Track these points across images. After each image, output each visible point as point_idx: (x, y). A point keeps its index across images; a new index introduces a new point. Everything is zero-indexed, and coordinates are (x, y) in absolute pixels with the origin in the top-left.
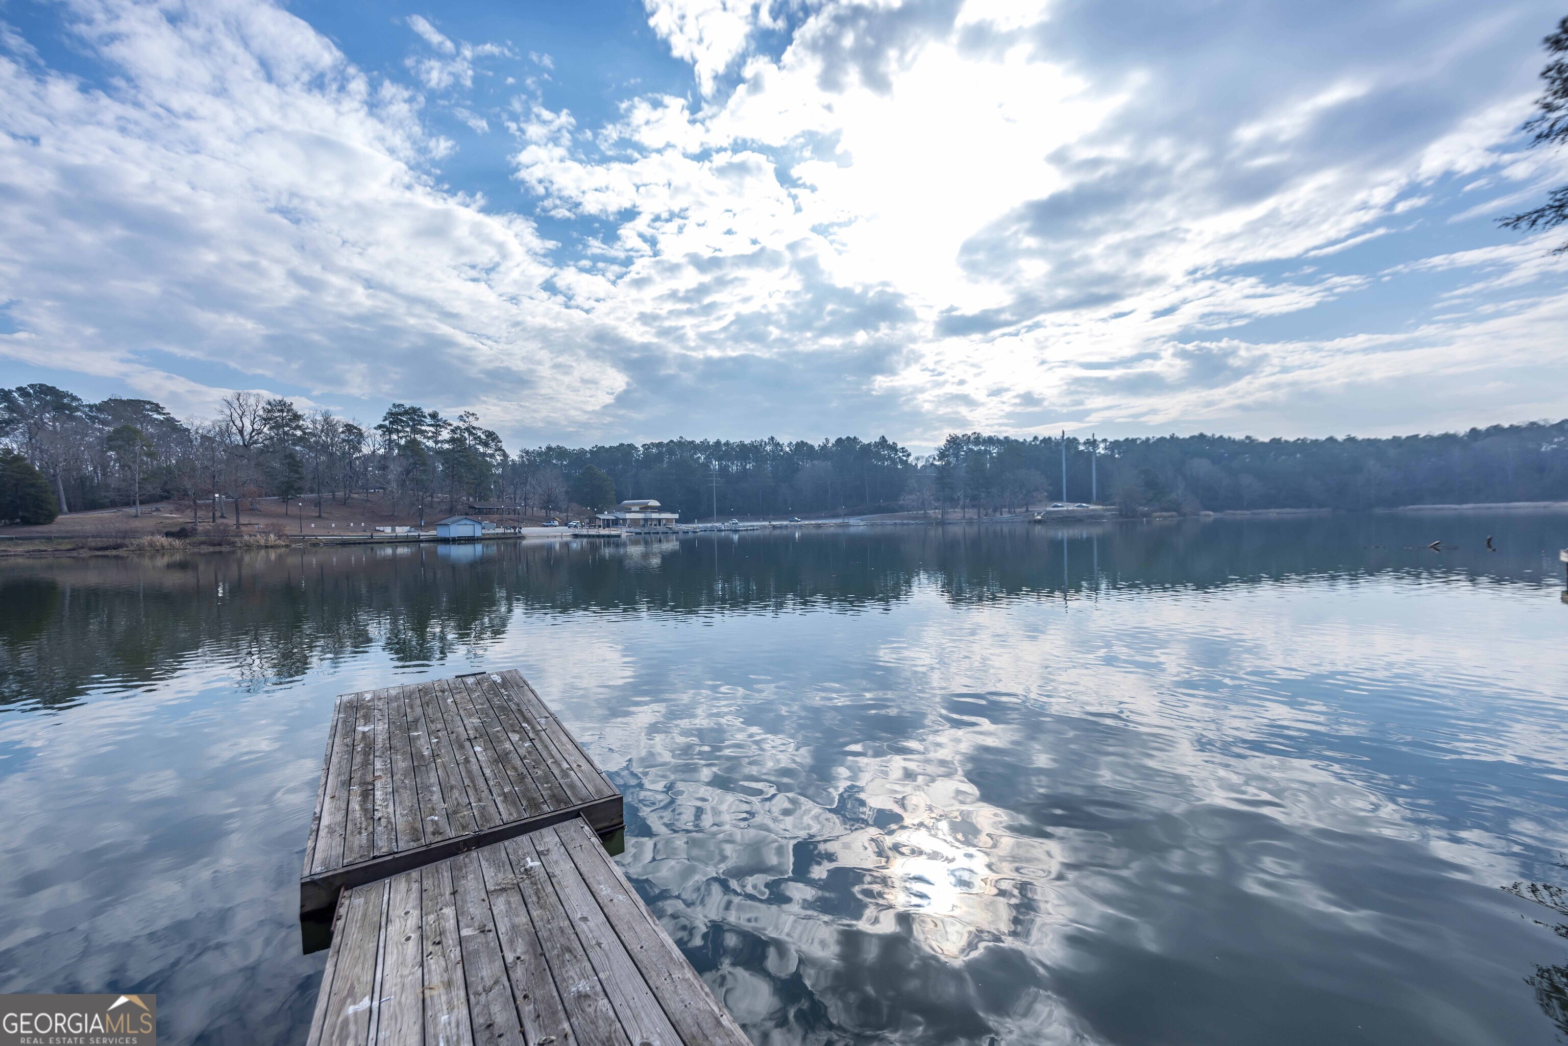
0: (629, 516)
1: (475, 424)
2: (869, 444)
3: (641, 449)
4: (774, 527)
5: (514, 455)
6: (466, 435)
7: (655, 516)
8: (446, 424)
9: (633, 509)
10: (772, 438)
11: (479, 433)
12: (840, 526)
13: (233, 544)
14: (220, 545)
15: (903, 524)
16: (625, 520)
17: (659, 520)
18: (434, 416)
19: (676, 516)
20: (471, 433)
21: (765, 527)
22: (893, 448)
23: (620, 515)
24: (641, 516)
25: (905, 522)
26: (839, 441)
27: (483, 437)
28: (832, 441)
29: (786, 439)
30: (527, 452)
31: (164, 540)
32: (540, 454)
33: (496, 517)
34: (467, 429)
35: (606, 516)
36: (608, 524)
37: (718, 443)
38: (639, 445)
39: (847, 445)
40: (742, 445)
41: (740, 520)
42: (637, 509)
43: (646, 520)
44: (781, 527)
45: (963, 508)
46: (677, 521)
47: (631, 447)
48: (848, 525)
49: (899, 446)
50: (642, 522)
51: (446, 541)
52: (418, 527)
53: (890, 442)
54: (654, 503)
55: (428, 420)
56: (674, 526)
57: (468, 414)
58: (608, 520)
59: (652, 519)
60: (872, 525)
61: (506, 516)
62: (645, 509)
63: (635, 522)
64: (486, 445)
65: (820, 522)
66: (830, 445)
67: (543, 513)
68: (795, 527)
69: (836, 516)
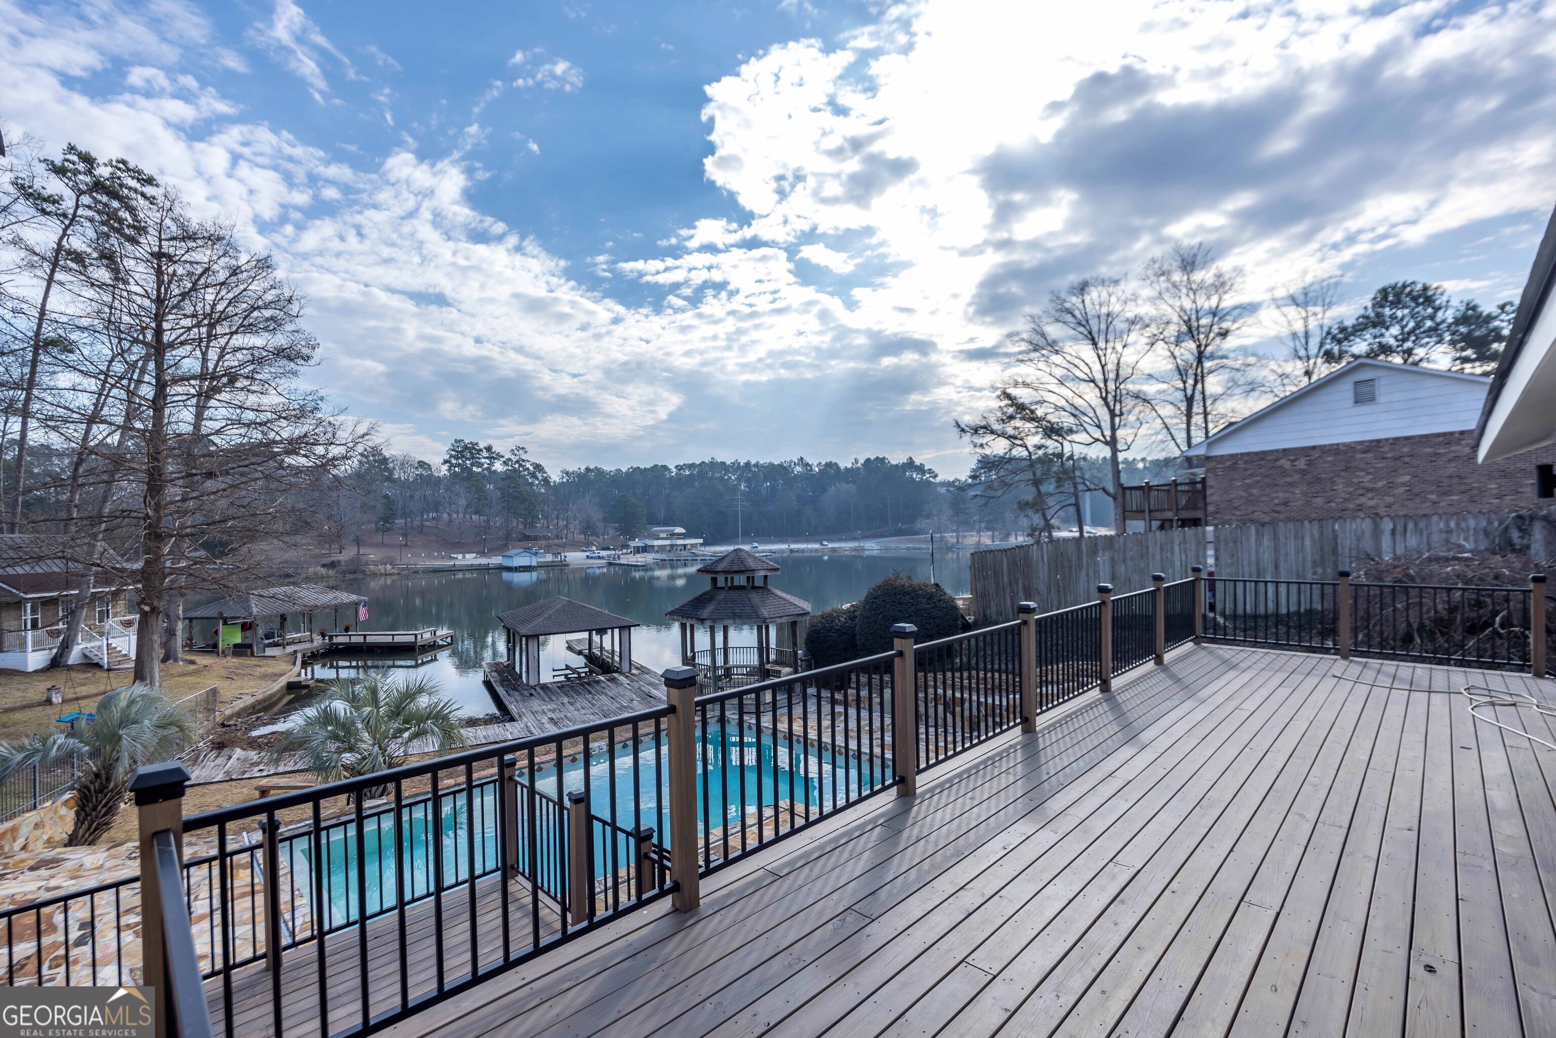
0: (656, 543)
1: (524, 457)
2: (896, 465)
3: (674, 470)
4: (792, 551)
5: (555, 477)
6: (517, 466)
7: (680, 542)
8: (499, 455)
9: (661, 536)
10: (802, 459)
11: (528, 466)
12: (855, 550)
13: (363, 572)
14: (355, 572)
15: (915, 549)
16: (653, 546)
17: (685, 545)
18: (489, 449)
19: (701, 541)
20: (520, 465)
21: (782, 551)
22: (921, 469)
23: (649, 542)
24: (667, 542)
25: (917, 546)
26: (868, 461)
27: (531, 468)
28: (862, 461)
29: (816, 460)
30: (567, 473)
31: (323, 571)
32: (579, 475)
33: (543, 543)
34: (517, 462)
35: (637, 543)
36: (638, 550)
37: (748, 464)
38: (672, 467)
39: (875, 466)
40: (771, 466)
41: (760, 542)
42: (663, 535)
43: (672, 546)
44: (798, 551)
45: (979, 531)
46: (701, 545)
47: (665, 468)
48: (863, 549)
49: (926, 468)
50: (669, 548)
51: (510, 569)
52: (482, 553)
53: (917, 462)
54: (679, 530)
55: (485, 454)
56: (698, 550)
57: (519, 448)
58: (638, 547)
59: (677, 545)
60: (887, 549)
61: (551, 542)
62: (672, 535)
63: (662, 549)
64: (534, 476)
65: (836, 545)
66: (858, 466)
67: (582, 536)
68: (811, 551)
69: (854, 539)
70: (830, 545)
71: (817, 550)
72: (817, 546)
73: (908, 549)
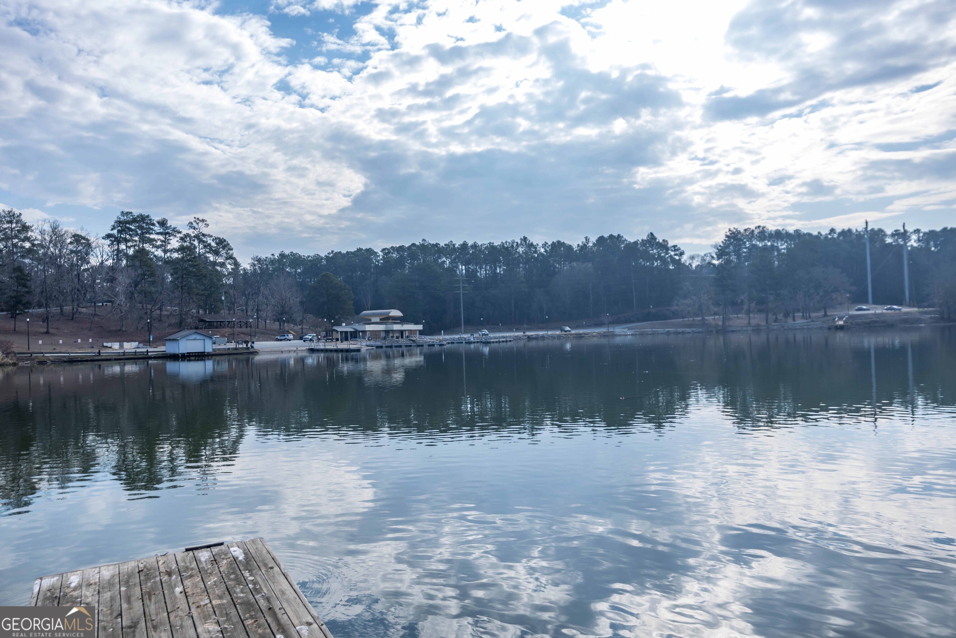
0: (368, 328)
1: (205, 231)
2: (636, 243)
3: (381, 254)
4: (529, 338)
5: (246, 264)
6: (196, 243)
7: (397, 327)
8: (176, 231)
9: (374, 320)
10: (525, 239)
11: (210, 241)
12: (604, 336)
15: (677, 333)
16: (364, 332)
17: (402, 332)
18: (163, 223)
19: (420, 327)
20: (200, 241)
21: (518, 338)
22: (664, 246)
23: (360, 327)
24: (381, 327)
25: (680, 330)
26: (601, 239)
27: (213, 244)
28: (593, 239)
30: (259, 260)
32: (272, 262)
33: (227, 330)
34: (197, 237)
35: (344, 328)
36: (346, 337)
37: (464, 246)
38: (378, 250)
40: (492, 248)
41: (491, 331)
42: (377, 319)
43: (387, 332)
44: (537, 338)
45: (748, 312)
46: (421, 333)
47: (370, 251)
48: (614, 335)
49: (670, 244)
50: (383, 335)
51: (175, 357)
52: (147, 342)
53: (660, 239)
54: (396, 313)
55: (157, 228)
56: (417, 338)
57: (198, 220)
58: (346, 333)
59: (393, 331)
60: (642, 334)
61: (237, 330)
62: (386, 319)
63: (375, 334)
64: (216, 253)
65: (581, 331)
66: (591, 244)
67: (276, 325)
68: (553, 337)
69: (599, 324)
70: (573, 332)
71: (559, 337)
72: (558, 332)
73: (668, 333)
